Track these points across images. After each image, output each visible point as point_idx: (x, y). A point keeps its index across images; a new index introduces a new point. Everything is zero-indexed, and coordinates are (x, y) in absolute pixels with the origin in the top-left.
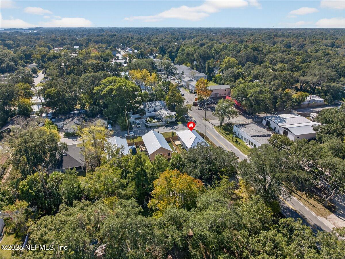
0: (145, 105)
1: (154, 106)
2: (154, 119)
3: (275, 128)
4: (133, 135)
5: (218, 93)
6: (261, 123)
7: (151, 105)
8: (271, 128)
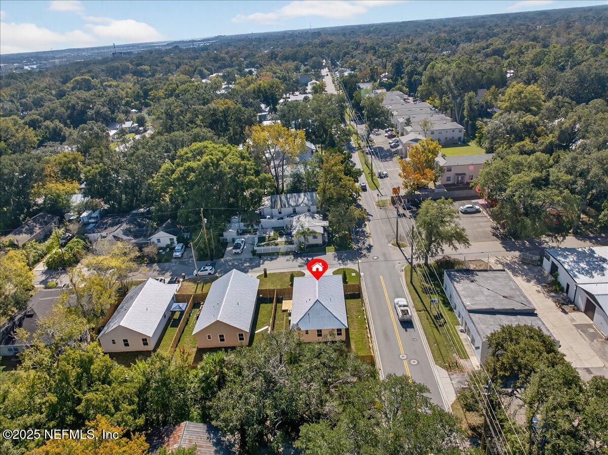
0: (276, 201)
1: (293, 204)
2: (281, 235)
3: (568, 286)
4: (210, 274)
5: (465, 174)
6: (538, 265)
7: (288, 202)
8: (559, 284)
